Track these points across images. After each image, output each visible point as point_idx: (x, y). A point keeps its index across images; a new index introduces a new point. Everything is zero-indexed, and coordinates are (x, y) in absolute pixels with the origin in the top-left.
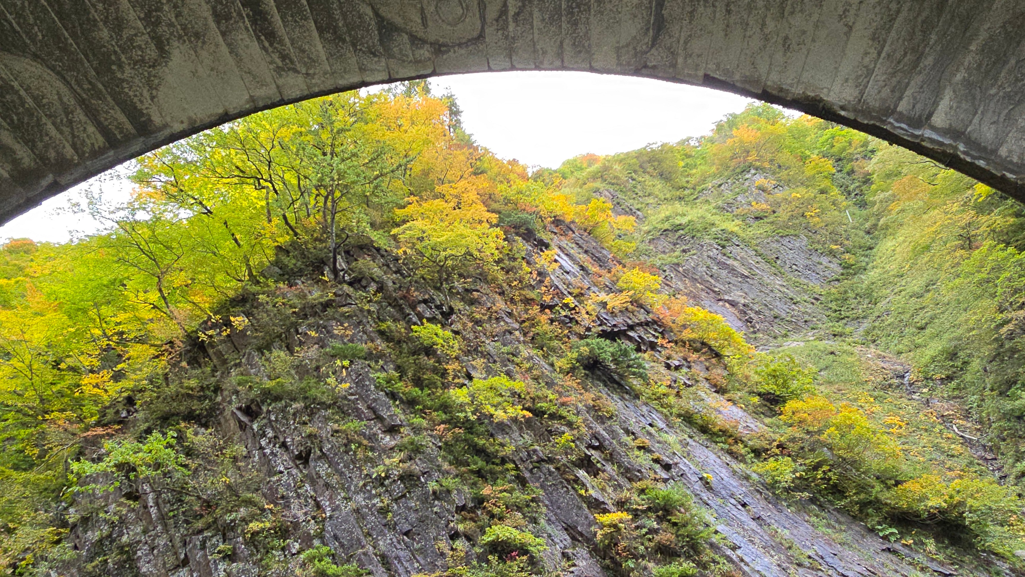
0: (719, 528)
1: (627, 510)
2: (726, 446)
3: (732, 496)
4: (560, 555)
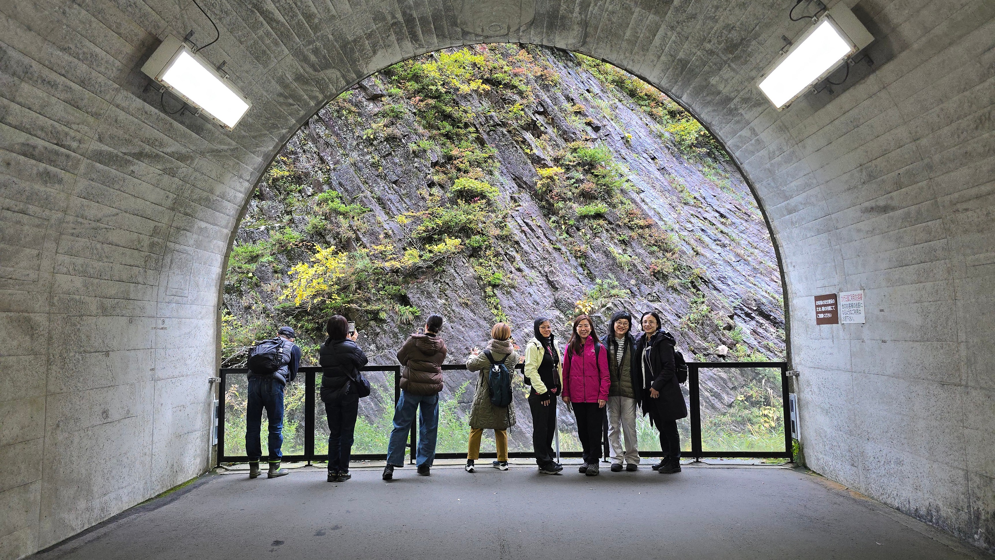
0: (631, 177)
1: (561, 165)
2: (648, 109)
3: (645, 151)
4: (509, 198)
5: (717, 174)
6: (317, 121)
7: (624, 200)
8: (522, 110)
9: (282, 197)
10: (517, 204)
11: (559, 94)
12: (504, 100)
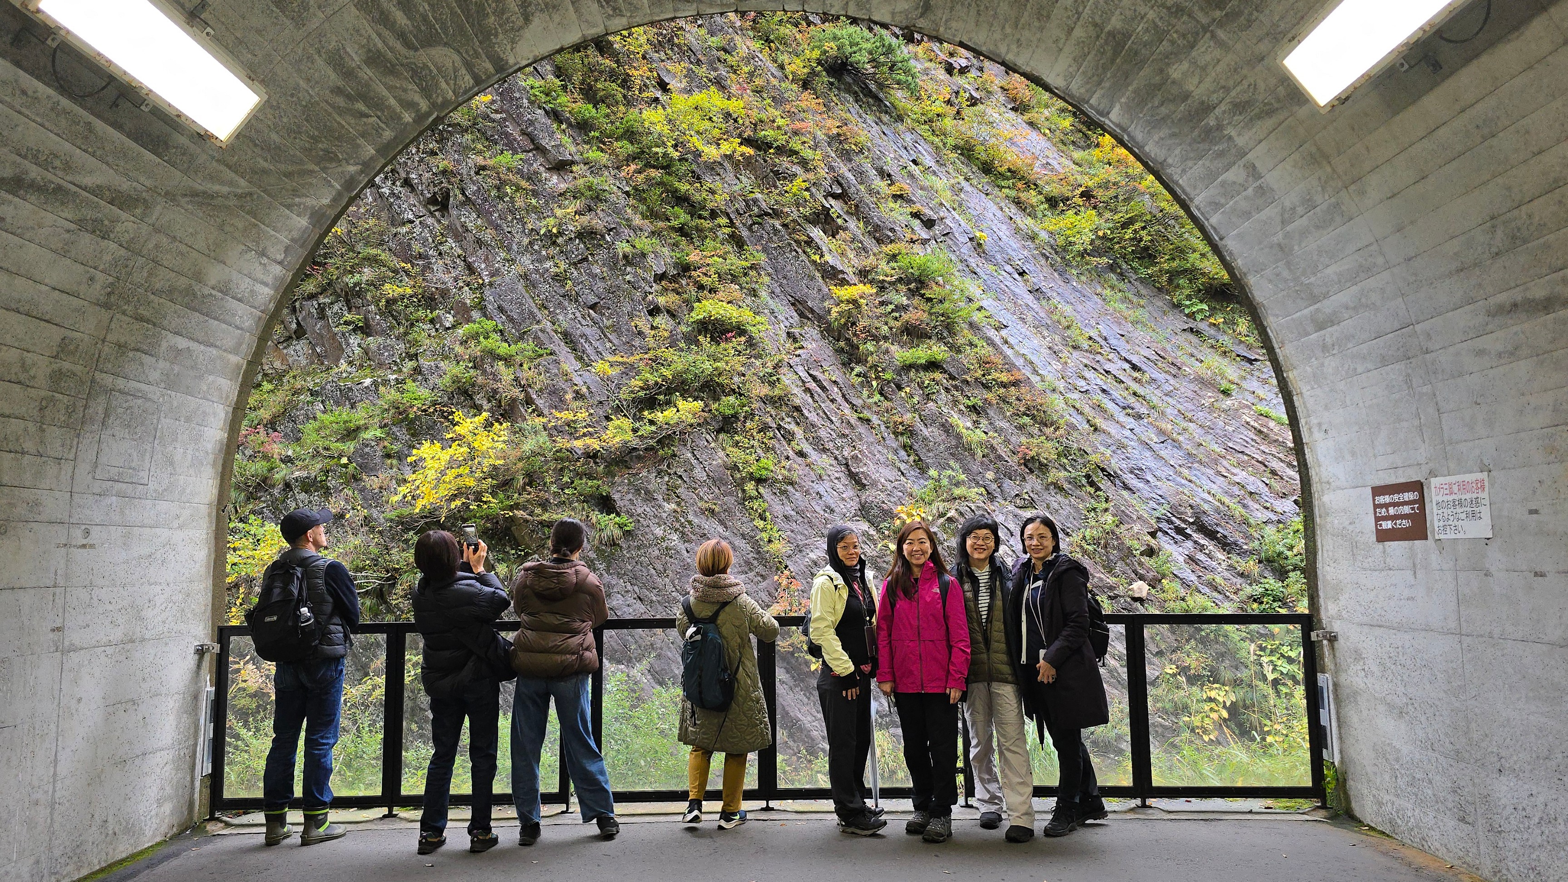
0: (985, 303)
1: (871, 282)
2: (1013, 193)
3: (1009, 261)
4: (785, 335)
5: (1125, 300)
6: (463, 204)
7: (975, 340)
8: (807, 189)
9: (402, 330)
10: (797, 345)
11: (867, 166)
12: (777, 173)
